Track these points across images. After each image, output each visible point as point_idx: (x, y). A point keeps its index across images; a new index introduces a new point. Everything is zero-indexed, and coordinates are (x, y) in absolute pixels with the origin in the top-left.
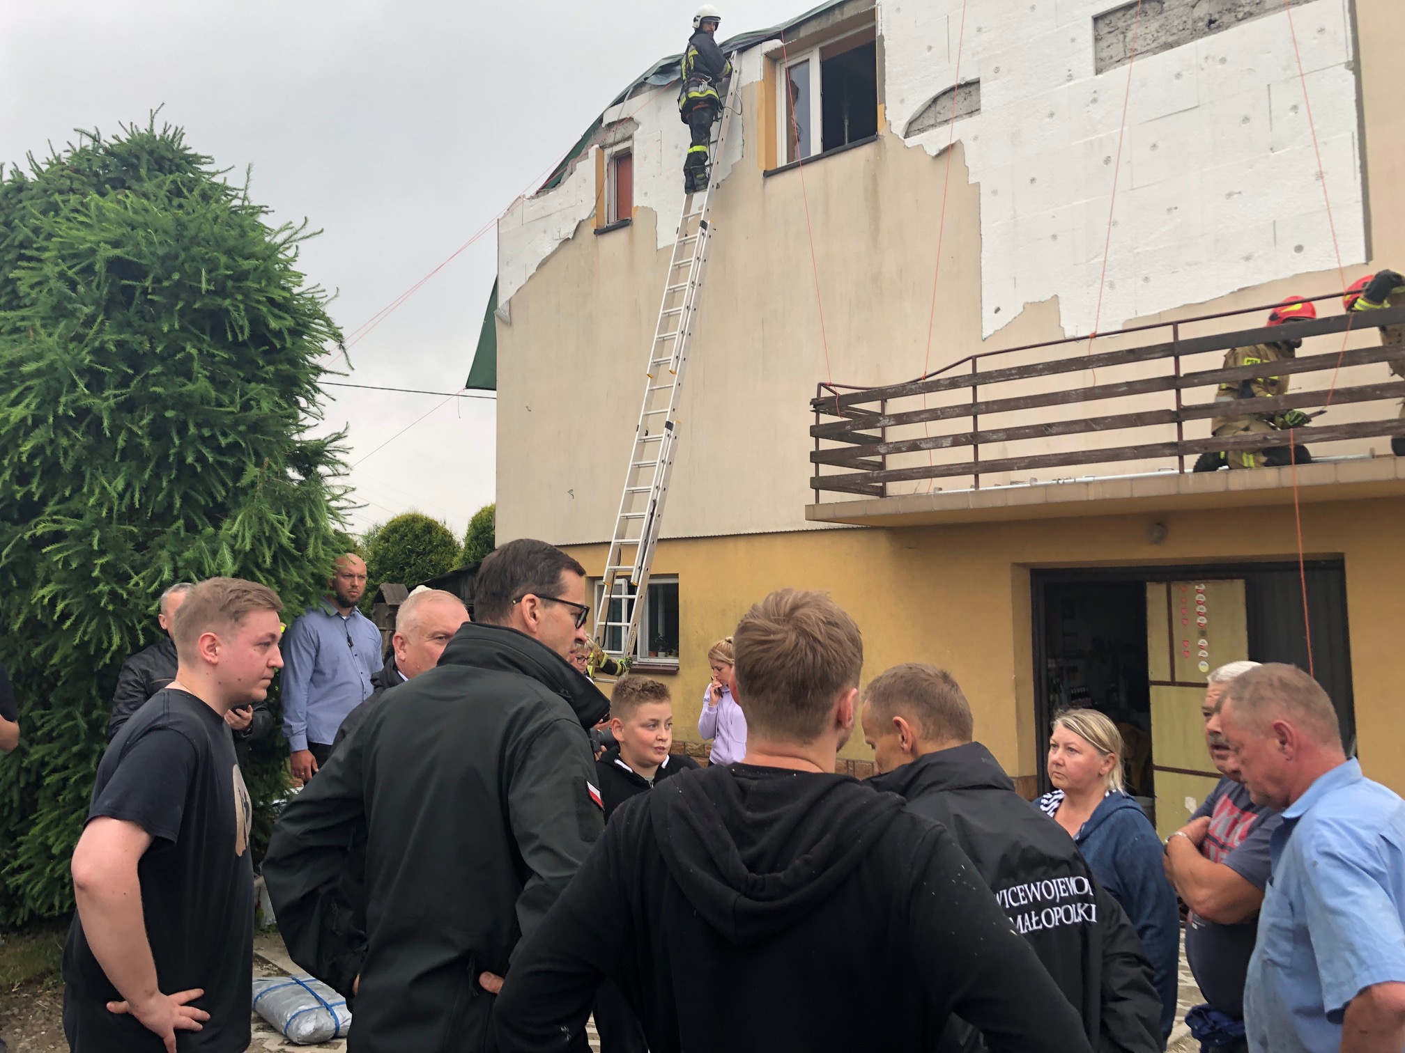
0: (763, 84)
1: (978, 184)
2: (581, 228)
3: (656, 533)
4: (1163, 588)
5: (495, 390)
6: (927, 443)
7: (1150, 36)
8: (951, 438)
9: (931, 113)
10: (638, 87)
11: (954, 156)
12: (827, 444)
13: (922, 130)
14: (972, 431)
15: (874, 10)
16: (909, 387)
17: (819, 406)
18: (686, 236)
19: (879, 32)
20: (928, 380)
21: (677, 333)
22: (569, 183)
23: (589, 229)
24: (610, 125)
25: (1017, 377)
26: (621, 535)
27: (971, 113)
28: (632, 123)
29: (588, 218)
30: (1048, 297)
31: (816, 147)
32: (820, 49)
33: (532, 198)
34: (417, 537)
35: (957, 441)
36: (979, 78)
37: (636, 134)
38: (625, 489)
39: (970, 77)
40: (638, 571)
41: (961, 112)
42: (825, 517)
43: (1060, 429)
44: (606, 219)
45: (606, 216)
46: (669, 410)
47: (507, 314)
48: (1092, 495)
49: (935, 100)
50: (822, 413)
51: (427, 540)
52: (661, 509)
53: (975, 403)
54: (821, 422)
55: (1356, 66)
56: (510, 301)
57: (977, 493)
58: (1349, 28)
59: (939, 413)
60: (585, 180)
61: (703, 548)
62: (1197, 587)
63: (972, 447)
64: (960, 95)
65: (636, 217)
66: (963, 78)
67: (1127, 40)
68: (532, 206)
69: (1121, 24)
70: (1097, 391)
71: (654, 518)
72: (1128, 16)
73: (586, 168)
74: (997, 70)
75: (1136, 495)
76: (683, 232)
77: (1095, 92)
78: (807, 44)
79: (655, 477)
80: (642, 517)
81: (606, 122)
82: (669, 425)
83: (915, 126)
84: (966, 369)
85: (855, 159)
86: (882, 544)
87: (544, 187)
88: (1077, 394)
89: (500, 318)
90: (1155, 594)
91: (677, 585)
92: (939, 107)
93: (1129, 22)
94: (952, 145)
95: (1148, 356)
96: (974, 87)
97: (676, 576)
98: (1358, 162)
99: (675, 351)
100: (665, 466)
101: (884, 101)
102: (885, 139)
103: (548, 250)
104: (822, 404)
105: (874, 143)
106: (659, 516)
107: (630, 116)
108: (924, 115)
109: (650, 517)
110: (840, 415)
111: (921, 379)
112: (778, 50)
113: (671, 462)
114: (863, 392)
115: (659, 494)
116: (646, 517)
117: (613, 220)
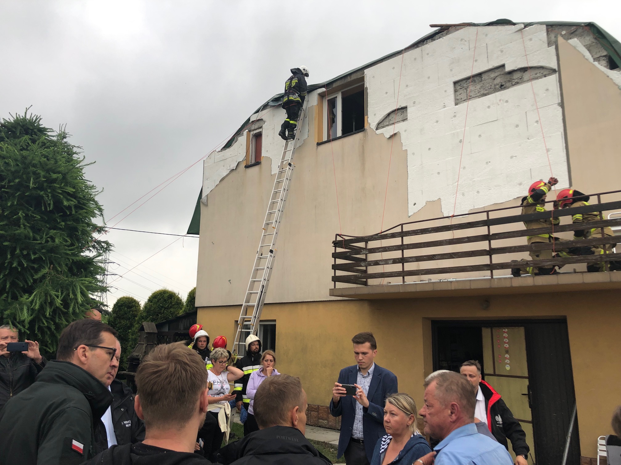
0: (317, 107)
1: (406, 150)
2: (239, 165)
3: (263, 300)
4: (489, 330)
5: (199, 234)
6: (382, 262)
7: (477, 91)
8: (392, 260)
9: (387, 120)
10: (265, 106)
11: (396, 139)
12: (339, 261)
13: (383, 127)
14: (401, 257)
15: (363, 77)
16: (374, 237)
17: (336, 244)
18: (283, 169)
19: (366, 86)
20: (382, 234)
21: (276, 210)
22: (235, 146)
23: (243, 165)
24: (253, 122)
25: (421, 233)
26: (248, 301)
27: (403, 120)
28: (262, 121)
29: (243, 161)
30: (436, 199)
31: (339, 133)
32: (342, 92)
33: (219, 151)
34: (165, 300)
35: (395, 261)
36: (407, 106)
37: (264, 126)
38: (250, 280)
39: (403, 105)
40: (254, 318)
41: (400, 120)
42: (338, 294)
43: (439, 257)
44: (250, 161)
45: (250, 160)
46: (272, 244)
47: (206, 201)
48: (453, 287)
49: (389, 115)
50: (337, 247)
51: (170, 302)
52: (266, 290)
53: (403, 245)
54: (337, 251)
55: (562, 105)
56: (207, 196)
57: (404, 285)
58: (559, 89)
59: (387, 249)
60: (242, 145)
61: (287, 308)
62: (504, 330)
63: (401, 264)
64: (399, 113)
65: (263, 161)
66: (400, 106)
67: (468, 92)
68: (219, 155)
69: (465, 85)
70: (454, 240)
71: (263, 294)
72: (468, 82)
73: (242, 140)
74: (414, 103)
75: (472, 288)
76: (281, 167)
77: (455, 113)
78: (336, 90)
79: (263, 275)
80: (257, 293)
81: (251, 120)
82: (271, 251)
83: (380, 126)
84: (398, 230)
85: (355, 139)
86: (366, 307)
87: (224, 147)
88: (446, 242)
89: (203, 203)
90: (486, 333)
91: (275, 325)
92: (390, 117)
93: (468, 85)
94: (395, 134)
95: (477, 226)
96: (405, 110)
97: (275, 321)
98: (564, 145)
99: (275, 218)
100: (269, 269)
101: (367, 115)
102: (368, 130)
103: (225, 174)
104: (338, 243)
105: (363, 132)
106: (265, 292)
107: (262, 118)
108: (384, 121)
109: (261, 293)
110: (345, 248)
111: (379, 233)
112: (324, 92)
113: (271, 268)
114: (354, 239)
115: (265, 282)
116: (259, 293)
117: (253, 162)
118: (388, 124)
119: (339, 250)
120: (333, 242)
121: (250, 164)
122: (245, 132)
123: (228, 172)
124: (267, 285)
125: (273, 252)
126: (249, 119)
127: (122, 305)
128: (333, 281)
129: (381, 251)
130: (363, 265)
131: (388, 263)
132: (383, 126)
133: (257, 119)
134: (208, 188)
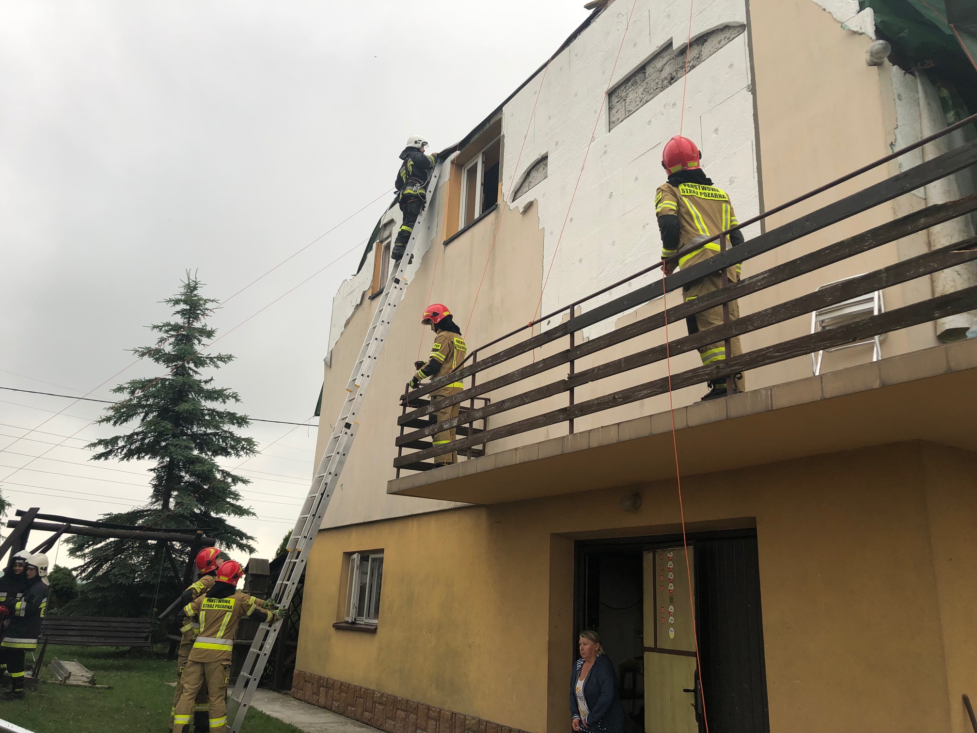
0: (449, 182)
1: (544, 229)
2: (365, 296)
4: (651, 556)
5: (321, 415)
7: (638, 99)
9: (526, 182)
11: (532, 212)
12: (408, 431)
15: (501, 119)
17: (406, 400)
19: (503, 132)
21: (366, 357)
22: (365, 265)
23: (368, 297)
27: (543, 179)
28: (394, 223)
31: (478, 211)
32: (482, 153)
36: (546, 153)
41: (539, 179)
43: (509, 404)
44: (375, 288)
46: (350, 414)
47: (329, 360)
49: (528, 174)
50: (407, 405)
54: (406, 413)
55: (753, 89)
56: (331, 351)
58: (748, 59)
60: (371, 264)
62: (668, 555)
64: (540, 167)
66: (542, 154)
67: (627, 104)
69: (624, 94)
72: (627, 88)
73: (371, 255)
74: (556, 144)
77: (606, 145)
82: (348, 426)
84: (471, 361)
85: (487, 224)
86: (483, 519)
88: (518, 374)
89: (326, 364)
90: (647, 562)
91: (383, 558)
92: (531, 178)
93: (628, 92)
94: (531, 204)
96: (545, 160)
97: (381, 551)
98: (756, 164)
101: (502, 180)
102: (501, 206)
103: (350, 315)
105: (496, 210)
106: (328, 496)
108: (522, 186)
110: (413, 406)
116: (316, 497)
118: (526, 188)
119: (407, 410)
120: (403, 398)
121: (374, 293)
122: (374, 245)
123: (353, 310)
124: (332, 483)
125: (352, 428)
126: (380, 222)
128: (395, 466)
132: (520, 194)
133: (388, 220)
134: (334, 339)
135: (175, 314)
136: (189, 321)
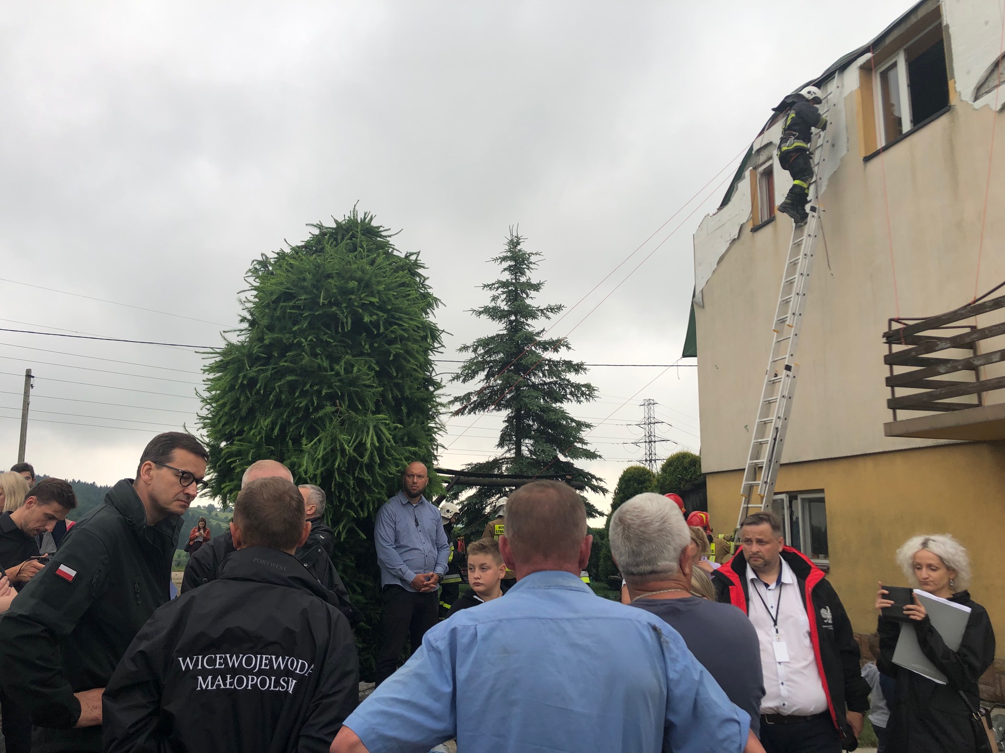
0: (859, 92)
2: (742, 229)
3: (779, 453)
5: (696, 356)
8: (999, 353)
9: (995, 75)
10: (774, 119)
12: (899, 370)
13: (987, 92)
15: (939, 8)
16: (960, 312)
19: (945, 23)
20: (977, 303)
21: (792, 295)
22: (735, 199)
23: (748, 229)
24: (759, 151)
26: (757, 455)
29: (748, 221)
31: (907, 126)
32: (905, 50)
33: (714, 215)
34: (685, 469)
38: (757, 420)
40: (764, 485)
42: (899, 433)
44: (760, 219)
45: (760, 217)
46: (787, 356)
47: (701, 300)
49: (997, 64)
50: (894, 343)
52: (783, 434)
54: (894, 351)
56: (702, 291)
60: (744, 195)
61: (840, 466)
68: (713, 221)
71: (777, 442)
73: (745, 186)
78: (892, 51)
79: (777, 410)
80: (767, 442)
81: (755, 149)
82: (788, 368)
83: (983, 90)
85: (935, 129)
87: (721, 205)
89: (695, 303)
91: (822, 499)
97: (822, 491)
99: (792, 308)
100: (785, 400)
101: (953, 77)
102: (956, 107)
103: (724, 250)
104: (892, 337)
105: (947, 113)
106: (781, 440)
107: (771, 140)
108: (989, 80)
109: (773, 441)
110: (906, 344)
111: (969, 305)
112: (868, 61)
113: (790, 398)
114: (922, 322)
115: (781, 423)
116: (769, 442)
117: (766, 218)
118: (996, 83)
119: (897, 348)
120: (886, 335)
121: (760, 223)
122: (747, 173)
123: (728, 246)
124: (785, 427)
125: (792, 369)
126: (751, 148)
127: (629, 480)
128: (889, 407)
129: (975, 338)
130: (942, 371)
131: (992, 359)
132: (988, 90)
133: (764, 143)
134: (703, 278)
135: (504, 271)
136: (516, 276)
